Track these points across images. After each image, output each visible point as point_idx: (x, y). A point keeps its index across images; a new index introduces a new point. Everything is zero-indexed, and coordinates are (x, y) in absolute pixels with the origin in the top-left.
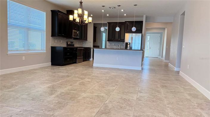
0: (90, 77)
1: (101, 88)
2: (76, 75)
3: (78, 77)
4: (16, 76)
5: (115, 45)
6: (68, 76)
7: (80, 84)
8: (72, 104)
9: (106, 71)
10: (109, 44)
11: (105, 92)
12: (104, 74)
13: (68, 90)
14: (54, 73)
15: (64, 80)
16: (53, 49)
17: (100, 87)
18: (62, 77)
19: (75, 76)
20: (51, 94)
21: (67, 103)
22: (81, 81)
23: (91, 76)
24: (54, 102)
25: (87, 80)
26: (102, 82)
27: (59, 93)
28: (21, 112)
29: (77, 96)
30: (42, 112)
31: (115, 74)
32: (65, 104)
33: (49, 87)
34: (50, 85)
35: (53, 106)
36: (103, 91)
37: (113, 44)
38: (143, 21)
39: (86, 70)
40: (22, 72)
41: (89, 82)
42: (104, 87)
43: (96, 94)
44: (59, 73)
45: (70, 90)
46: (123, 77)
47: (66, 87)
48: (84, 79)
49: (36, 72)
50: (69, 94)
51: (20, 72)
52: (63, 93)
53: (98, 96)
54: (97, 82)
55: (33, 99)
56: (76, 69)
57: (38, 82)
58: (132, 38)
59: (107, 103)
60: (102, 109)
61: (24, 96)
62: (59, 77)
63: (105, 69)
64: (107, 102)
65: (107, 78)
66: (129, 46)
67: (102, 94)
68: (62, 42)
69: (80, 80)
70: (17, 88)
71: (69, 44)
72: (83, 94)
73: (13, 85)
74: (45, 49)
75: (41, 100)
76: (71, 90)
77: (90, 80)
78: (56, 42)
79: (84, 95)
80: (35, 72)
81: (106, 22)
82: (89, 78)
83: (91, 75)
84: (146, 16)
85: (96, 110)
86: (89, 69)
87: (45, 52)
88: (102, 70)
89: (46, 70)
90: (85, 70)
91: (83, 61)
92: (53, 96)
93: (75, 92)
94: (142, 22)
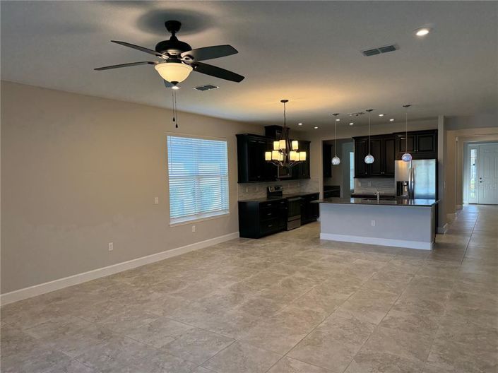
0: (306, 268)
1: (319, 295)
2: (282, 263)
3: (284, 268)
4: (182, 264)
5: (373, 186)
6: (266, 265)
7: (283, 285)
8: (263, 324)
9: (344, 252)
10: (359, 184)
11: (326, 304)
12: (337, 262)
13: (261, 296)
14: (243, 256)
15: (258, 274)
16: (242, 206)
17: (318, 293)
18: (255, 268)
19: (277, 264)
20: (235, 302)
21: (257, 321)
22: (286, 278)
23: (310, 265)
24: (237, 317)
25: (298, 275)
26: (327, 281)
27: (246, 301)
28: (193, 331)
29: (273, 309)
30: (219, 332)
31: (363, 261)
32: (253, 322)
33: (232, 289)
34: (234, 283)
35: (235, 324)
36: (322, 302)
37: (369, 184)
38: (437, 130)
39: (303, 249)
40: (192, 255)
41: (301, 279)
42: (326, 294)
43: (307, 308)
44: (251, 258)
45: (264, 296)
46: (375, 270)
47: (258, 290)
48: (294, 272)
49: (213, 255)
50: (262, 305)
51: (189, 253)
52: (252, 301)
53: (308, 312)
54: (317, 282)
55: (208, 311)
56: (284, 245)
57: (217, 276)
58: (412, 170)
59: (321, 327)
60: (309, 336)
61: (196, 305)
62: (250, 266)
63: (343, 249)
64: (321, 325)
65: (341, 272)
66: (405, 188)
67: (319, 310)
68: (257, 190)
69: (285, 274)
70: (185, 288)
71: (272, 193)
72: (285, 306)
73: (180, 282)
74: (227, 207)
75: (218, 312)
76: (266, 297)
77: (303, 276)
78: (247, 190)
79: (285, 308)
80: (212, 253)
82: (303, 272)
83: (310, 262)
85: (299, 338)
86: (309, 247)
87: (228, 213)
88: (336, 251)
89: (231, 248)
90: (300, 250)
91: (303, 224)
92: (237, 306)
93: (271, 301)
94: (435, 132)
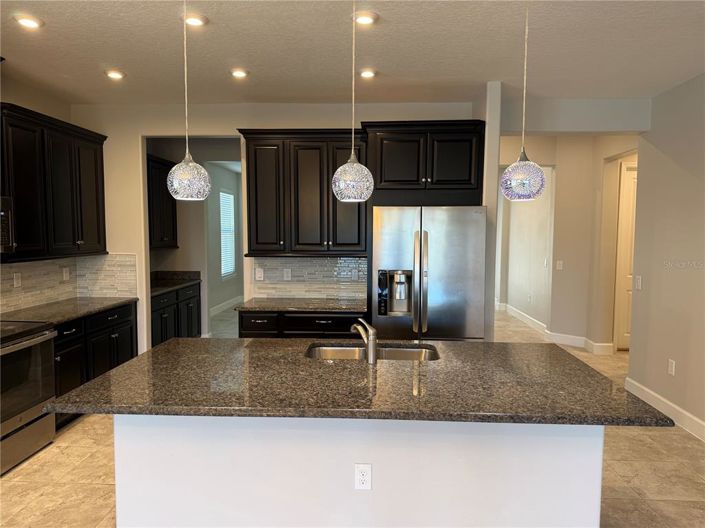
10: (260, 274)
37: (287, 273)
58: (422, 238)
66: (400, 292)
81: (230, 130)
84: (503, 86)
94: (477, 127)
